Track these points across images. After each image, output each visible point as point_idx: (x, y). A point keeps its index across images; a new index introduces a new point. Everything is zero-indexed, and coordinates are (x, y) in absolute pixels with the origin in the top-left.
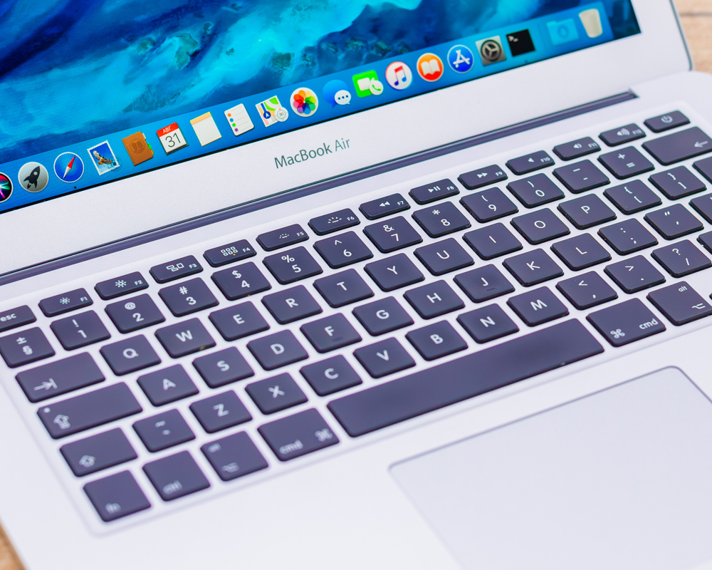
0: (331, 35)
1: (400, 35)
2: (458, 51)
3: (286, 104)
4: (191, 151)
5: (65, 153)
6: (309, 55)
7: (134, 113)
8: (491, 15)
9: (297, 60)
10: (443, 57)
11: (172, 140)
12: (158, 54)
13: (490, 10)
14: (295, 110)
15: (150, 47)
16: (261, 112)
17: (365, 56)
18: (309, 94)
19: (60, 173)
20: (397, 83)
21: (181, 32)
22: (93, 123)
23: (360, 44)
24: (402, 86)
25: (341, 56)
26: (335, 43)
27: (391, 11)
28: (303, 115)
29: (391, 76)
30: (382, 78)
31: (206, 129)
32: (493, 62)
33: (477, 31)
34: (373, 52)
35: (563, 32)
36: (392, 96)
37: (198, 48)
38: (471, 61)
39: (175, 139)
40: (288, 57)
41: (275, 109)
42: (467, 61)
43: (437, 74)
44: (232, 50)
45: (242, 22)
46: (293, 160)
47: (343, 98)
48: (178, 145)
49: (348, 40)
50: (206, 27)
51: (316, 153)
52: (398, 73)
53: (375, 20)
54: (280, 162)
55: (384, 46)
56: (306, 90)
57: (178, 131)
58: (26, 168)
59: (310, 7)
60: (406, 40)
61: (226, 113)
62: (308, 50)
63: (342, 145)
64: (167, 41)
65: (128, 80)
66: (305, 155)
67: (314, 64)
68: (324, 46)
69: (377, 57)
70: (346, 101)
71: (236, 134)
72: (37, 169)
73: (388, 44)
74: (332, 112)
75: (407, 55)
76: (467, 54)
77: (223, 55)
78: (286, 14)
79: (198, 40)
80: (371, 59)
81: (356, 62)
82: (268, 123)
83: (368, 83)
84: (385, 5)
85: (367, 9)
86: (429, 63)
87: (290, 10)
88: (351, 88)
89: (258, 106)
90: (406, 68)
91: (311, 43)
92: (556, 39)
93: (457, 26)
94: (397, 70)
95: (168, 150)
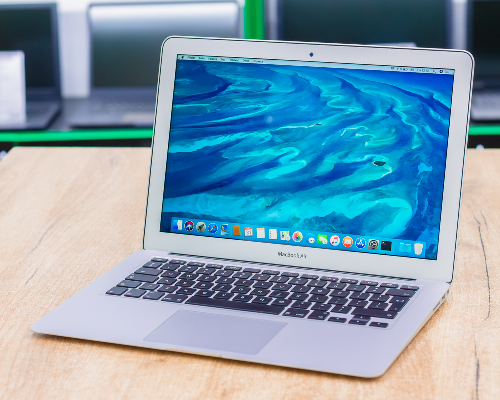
0: (317, 217)
1: (342, 226)
2: (361, 240)
3: (291, 235)
4: (253, 239)
5: (214, 223)
6: (306, 221)
7: (240, 219)
8: (380, 232)
9: (301, 222)
10: (354, 240)
11: (249, 233)
12: (256, 202)
13: (380, 230)
14: (293, 239)
15: (254, 199)
16: (282, 235)
17: (326, 229)
18: (301, 235)
19: (210, 229)
20: (333, 243)
21: (266, 198)
22: (226, 217)
23: (326, 224)
24: (335, 245)
25: (317, 226)
26: (317, 221)
27: (342, 217)
28: (296, 241)
29: (332, 240)
30: (329, 239)
31: (261, 233)
32: (373, 250)
33: (371, 236)
34: (330, 229)
35: (405, 248)
36: (330, 247)
37: (270, 205)
38: (364, 246)
39: (250, 233)
40: (299, 219)
41: (287, 236)
42: (363, 245)
43: (349, 245)
44: (281, 210)
45: (288, 202)
46: (285, 255)
47: (312, 241)
48: (250, 235)
49: (322, 221)
50: (275, 199)
51: (294, 256)
52: (335, 240)
53: (336, 218)
54: (280, 254)
55: (334, 228)
56: (300, 233)
57: (252, 230)
58: (200, 224)
59: (314, 205)
60: (343, 229)
61: (270, 230)
62: (307, 219)
63: (304, 257)
64: (261, 199)
65: (243, 207)
66: (289, 255)
67: (307, 225)
68: (313, 220)
69: (330, 231)
70: (312, 242)
71: (270, 239)
72: (203, 225)
73: (336, 228)
74: (306, 244)
75: (341, 235)
76: (364, 242)
77: (277, 210)
78: (304, 204)
79: (271, 203)
80: (328, 231)
81: (322, 230)
82: (282, 239)
83: (323, 239)
84: (341, 214)
85: (334, 213)
86: (348, 240)
87: (306, 204)
88: (316, 239)
89: (282, 232)
90: (339, 238)
91: (309, 217)
92: (401, 250)
93: (364, 231)
94: (335, 238)
95: (246, 235)
